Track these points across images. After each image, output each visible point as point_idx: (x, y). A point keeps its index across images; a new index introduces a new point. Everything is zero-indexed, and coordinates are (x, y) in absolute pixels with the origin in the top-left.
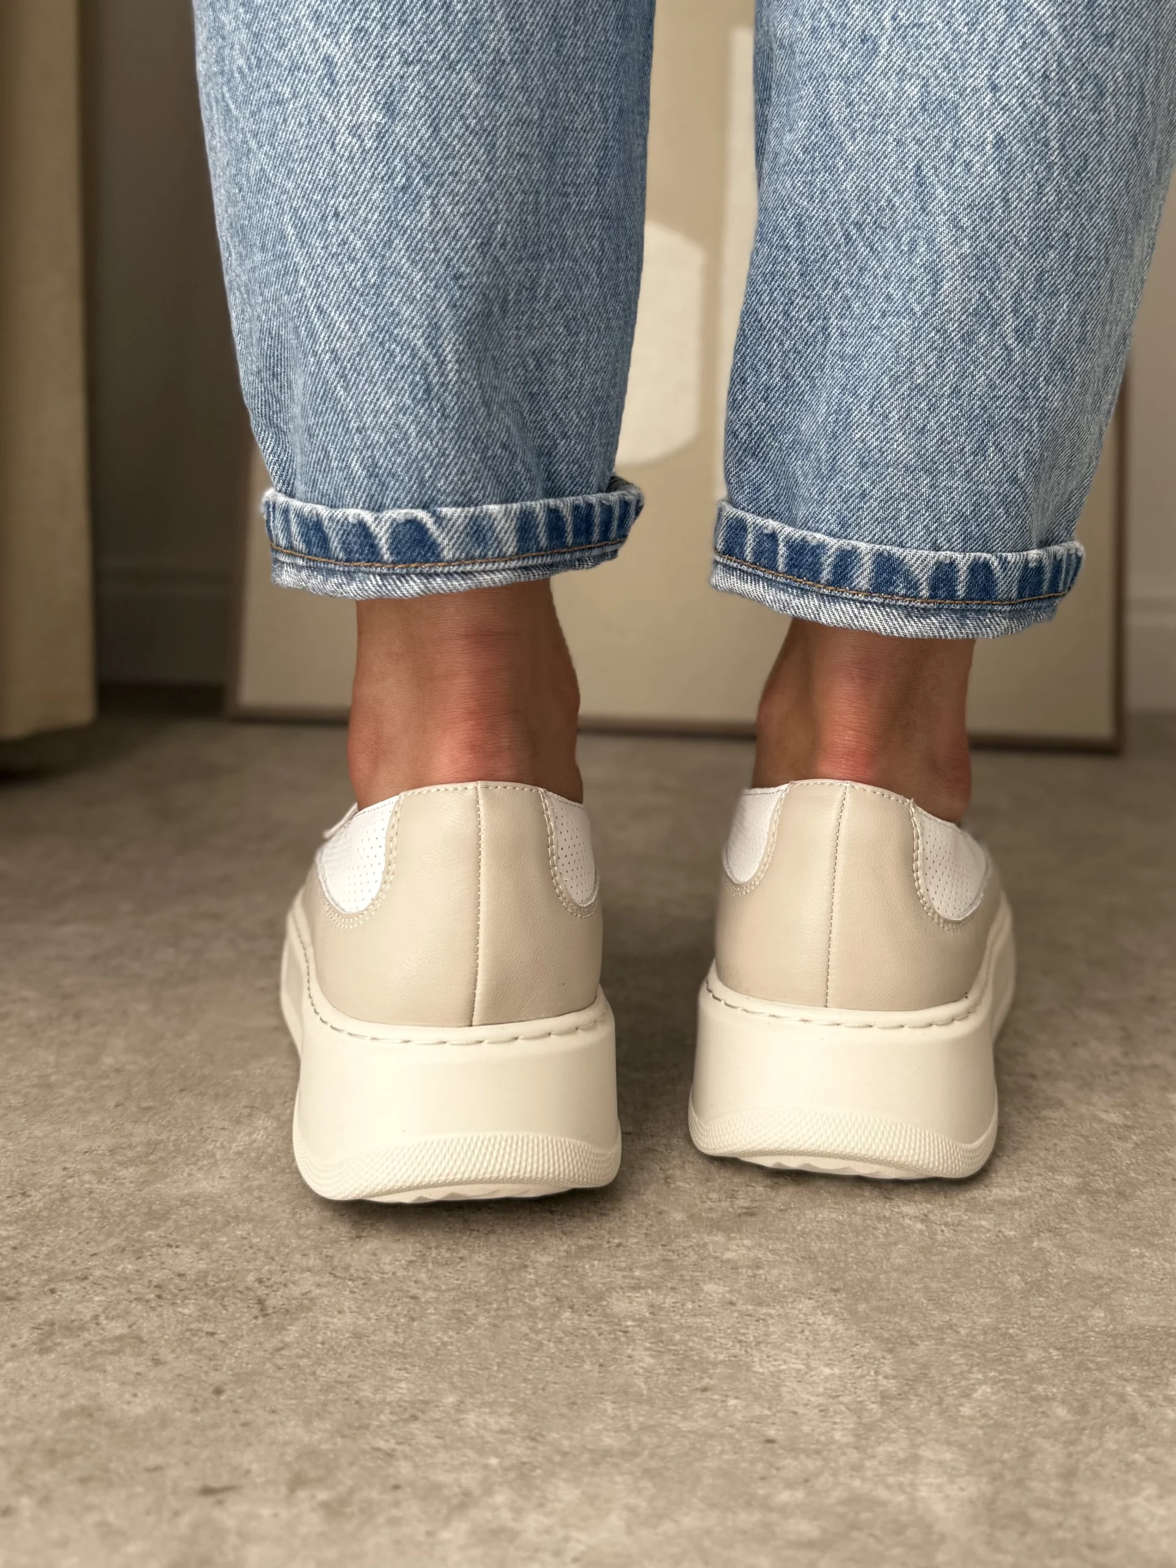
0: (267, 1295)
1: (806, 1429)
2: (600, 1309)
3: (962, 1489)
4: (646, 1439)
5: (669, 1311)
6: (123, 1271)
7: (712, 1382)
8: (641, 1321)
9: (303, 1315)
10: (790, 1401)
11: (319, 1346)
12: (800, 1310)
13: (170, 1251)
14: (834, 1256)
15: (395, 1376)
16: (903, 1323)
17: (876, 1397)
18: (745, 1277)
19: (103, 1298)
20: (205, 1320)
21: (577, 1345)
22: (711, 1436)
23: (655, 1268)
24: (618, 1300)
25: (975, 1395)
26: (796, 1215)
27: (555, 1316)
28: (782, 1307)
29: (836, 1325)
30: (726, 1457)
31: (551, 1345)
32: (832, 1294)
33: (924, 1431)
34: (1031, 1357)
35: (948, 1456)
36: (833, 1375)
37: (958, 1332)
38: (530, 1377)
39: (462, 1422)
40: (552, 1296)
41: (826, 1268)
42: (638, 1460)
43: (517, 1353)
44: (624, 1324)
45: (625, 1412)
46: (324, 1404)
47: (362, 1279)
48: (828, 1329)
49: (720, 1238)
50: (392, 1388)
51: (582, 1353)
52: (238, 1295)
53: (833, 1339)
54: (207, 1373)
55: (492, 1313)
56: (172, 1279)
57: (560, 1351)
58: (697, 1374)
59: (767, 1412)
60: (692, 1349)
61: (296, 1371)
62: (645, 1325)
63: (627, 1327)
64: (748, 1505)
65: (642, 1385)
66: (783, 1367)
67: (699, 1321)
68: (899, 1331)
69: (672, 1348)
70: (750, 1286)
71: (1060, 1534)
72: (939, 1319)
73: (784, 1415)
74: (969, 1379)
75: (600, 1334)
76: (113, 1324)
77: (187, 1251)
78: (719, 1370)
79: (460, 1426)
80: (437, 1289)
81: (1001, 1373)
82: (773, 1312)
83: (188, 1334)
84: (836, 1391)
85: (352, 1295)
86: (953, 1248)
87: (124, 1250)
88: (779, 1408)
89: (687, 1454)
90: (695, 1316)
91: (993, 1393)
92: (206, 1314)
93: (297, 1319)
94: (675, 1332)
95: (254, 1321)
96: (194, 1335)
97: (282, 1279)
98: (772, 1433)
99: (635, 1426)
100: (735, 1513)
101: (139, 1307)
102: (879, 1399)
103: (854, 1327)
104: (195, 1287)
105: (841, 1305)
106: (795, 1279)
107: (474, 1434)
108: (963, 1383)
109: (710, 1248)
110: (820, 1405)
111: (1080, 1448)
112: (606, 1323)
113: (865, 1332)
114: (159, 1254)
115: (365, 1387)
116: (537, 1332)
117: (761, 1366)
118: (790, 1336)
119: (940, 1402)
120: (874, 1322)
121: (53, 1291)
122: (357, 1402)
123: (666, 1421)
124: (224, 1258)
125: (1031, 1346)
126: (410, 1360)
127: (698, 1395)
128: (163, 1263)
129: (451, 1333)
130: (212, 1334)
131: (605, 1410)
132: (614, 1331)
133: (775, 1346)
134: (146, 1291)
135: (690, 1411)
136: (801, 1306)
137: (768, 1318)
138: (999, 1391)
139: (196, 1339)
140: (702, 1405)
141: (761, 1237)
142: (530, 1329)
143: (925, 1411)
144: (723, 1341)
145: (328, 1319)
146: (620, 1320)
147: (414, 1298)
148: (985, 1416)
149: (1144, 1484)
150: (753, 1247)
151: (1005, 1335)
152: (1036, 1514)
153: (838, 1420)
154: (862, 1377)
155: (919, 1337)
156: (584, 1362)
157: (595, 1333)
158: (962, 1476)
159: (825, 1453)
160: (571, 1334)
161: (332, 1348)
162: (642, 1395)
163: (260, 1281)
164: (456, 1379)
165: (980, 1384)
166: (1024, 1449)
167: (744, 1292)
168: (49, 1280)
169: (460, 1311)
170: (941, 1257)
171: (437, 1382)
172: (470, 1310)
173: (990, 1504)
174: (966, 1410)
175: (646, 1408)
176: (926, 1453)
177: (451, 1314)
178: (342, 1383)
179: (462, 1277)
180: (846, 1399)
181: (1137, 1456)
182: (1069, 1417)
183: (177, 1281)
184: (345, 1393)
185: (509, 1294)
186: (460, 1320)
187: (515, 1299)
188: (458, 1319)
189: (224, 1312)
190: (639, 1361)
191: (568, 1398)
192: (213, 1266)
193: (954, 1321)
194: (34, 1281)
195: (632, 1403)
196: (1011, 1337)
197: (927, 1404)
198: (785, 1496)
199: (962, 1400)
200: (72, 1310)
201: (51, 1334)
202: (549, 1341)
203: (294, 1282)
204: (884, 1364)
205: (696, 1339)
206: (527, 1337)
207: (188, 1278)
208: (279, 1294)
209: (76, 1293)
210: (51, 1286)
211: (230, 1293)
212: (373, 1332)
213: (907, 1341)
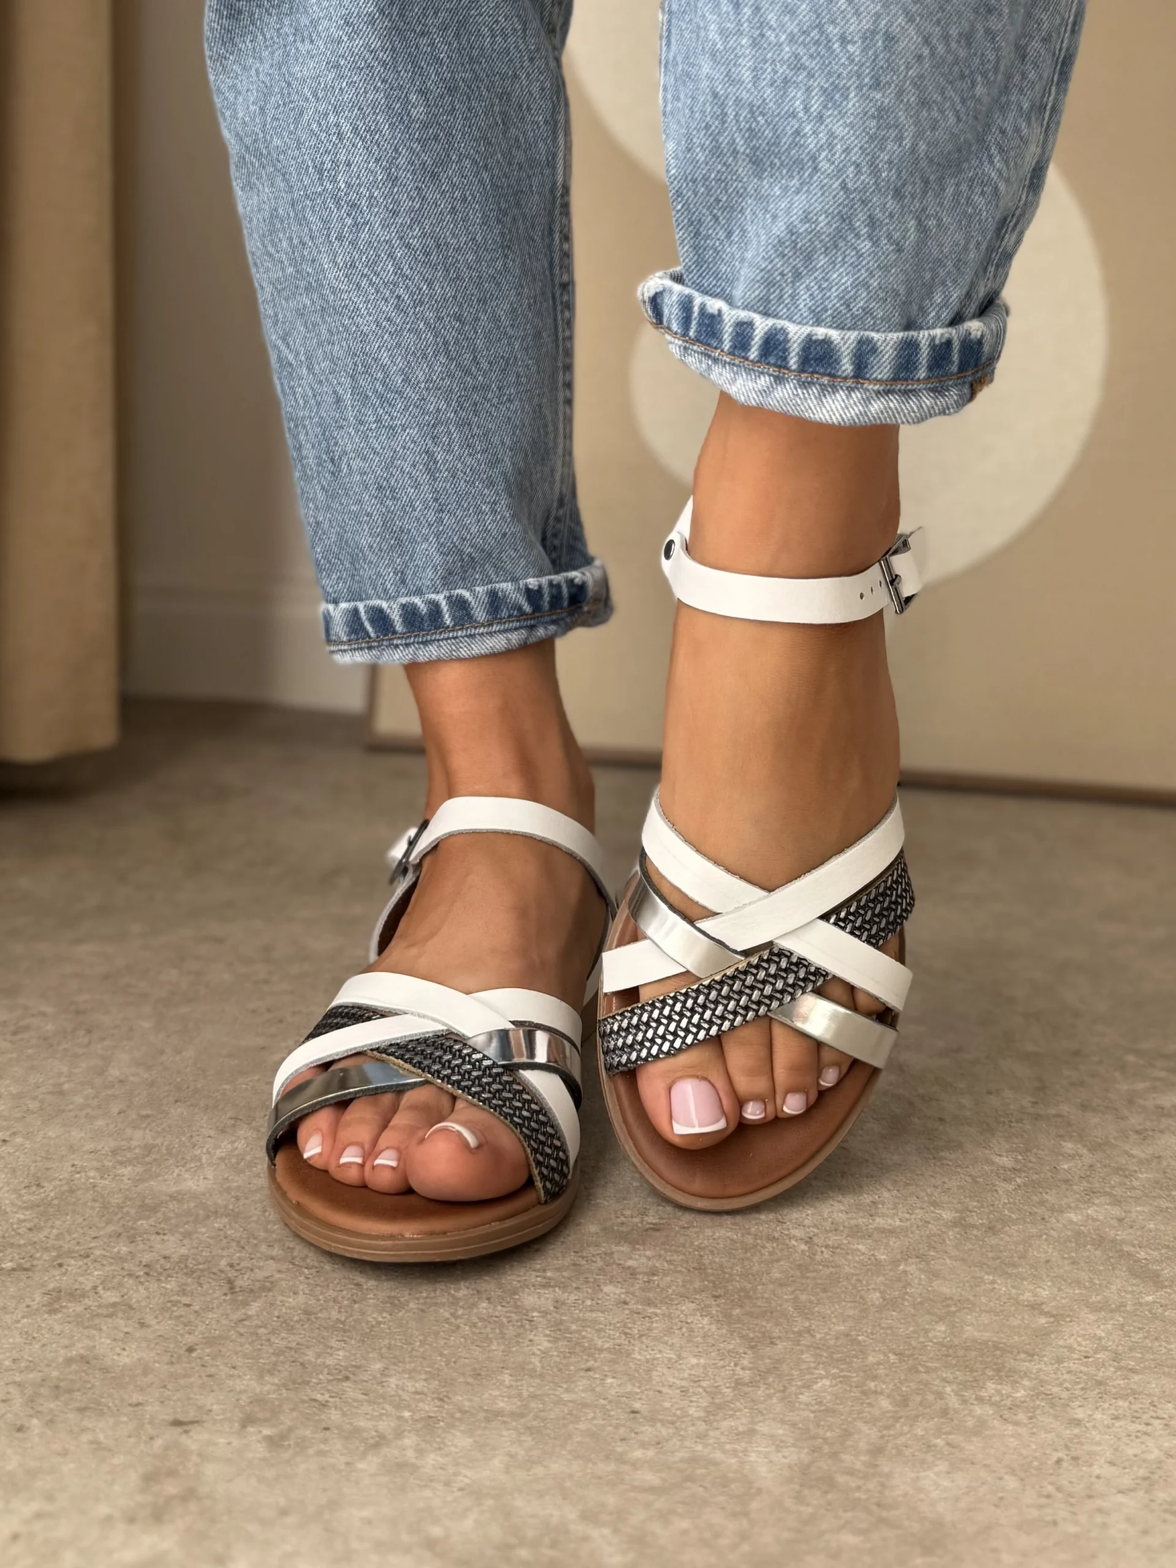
0: (236, 1277)
1: (667, 1405)
3: (785, 1457)
4: (533, 1405)
5: (570, 1306)
6: (119, 1252)
7: (596, 1365)
8: (545, 1313)
9: (264, 1294)
10: (658, 1383)
11: (275, 1319)
12: (682, 1312)
13: (159, 1238)
14: (722, 1267)
15: (335, 1346)
16: (769, 1326)
17: (730, 1383)
18: (641, 1282)
19: (101, 1273)
20: (184, 1294)
21: (488, 1330)
22: (585, 1405)
23: (565, 1271)
24: (529, 1294)
25: (815, 1387)
26: (696, 1233)
27: (474, 1305)
28: (667, 1308)
29: (711, 1324)
30: (595, 1422)
31: (467, 1328)
32: (713, 1299)
33: (765, 1412)
34: (871, 1359)
35: (781, 1432)
36: (698, 1365)
37: (813, 1336)
38: (445, 1352)
39: (384, 1384)
41: (712, 1278)
42: (523, 1421)
43: (437, 1333)
44: (531, 1314)
45: (519, 1384)
46: (275, 1364)
47: (316, 1267)
48: (703, 1328)
49: (625, 1248)
50: (331, 1355)
51: (491, 1336)
52: (212, 1276)
53: (705, 1336)
54: (182, 1335)
55: (422, 1301)
56: (158, 1260)
58: (585, 1357)
59: (637, 1390)
60: (584, 1337)
61: (254, 1338)
62: (549, 1316)
63: (533, 1317)
64: (607, 1457)
65: (538, 1364)
66: (658, 1356)
67: (594, 1315)
68: (764, 1333)
69: (568, 1335)
70: (643, 1290)
71: (857, 1495)
72: (800, 1324)
73: (651, 1393)
74: (813, 1374)
75: (509, 1322)
76: (109, 1293)
77: (172, 1239)
78: (604, 1355)
79: (383, 1386)
81: (842, 1371)
82: (658, 1311)
83: (169, 1305)
84: (698, 1376)
85: (306, 1281)
86: (828, 1267)
87: (120, 1235)
88: (648, 1387)
89: (564, 1418)
90: (592, 1311)
91: (830, 1386)
92: (184, 1290)
93: (260, 1297)
94: (572, 1323)
95: (223, 1297)
96: (174, 1305)
97: (249, 1265)
98: (637, 1405)
99: (525, 1394)
100: (595, 1464)
101: (131, 1282)
102: (733, 1385)
103: (725, 1327)
104: (177, 1268)
105: (718, 1309)
106: (684, 1286)
107: (393, 1393)
108: (808, 1377)
109: (616, 1256)
110: (682, 1387)
111: (892, 1432)
112: (515, 1313)
113: (735, 1331)
114: (149, 1240)
115: (309, 1353)
116: (456, 1317)
117: (640, 1353)
118: (669, 1331)
119: (783, 1391)
120: (744, 1324)
121: (60, 1265)
122: (302, 1364)
123: (551, 1392)
124: (202, 1245)
125: (874, 1351)
126: (348, 1334)
127: (582, 1373)
128: (151, 1247)
129: (384, 1315)
130: (188, 1306)
131: (504, 1381)
132: (521, 1320)
133: (655, 1339)
134: (137, 1269)
135: (573, 1385)
136: (684, 1308)
137: (653, 1316)
138: (836, 1385)
139: (175, 1309)
140: (585, 1382)
141: (661, 1249)
142: (451, 1314)
143: (770, 1396)
144: (611, 1332)
145: (284, 1299)
146: (527, 1311)
148: (821, 1403)
149: (938, 1462)
150: (653, 1257)
151: (855, 1341)
152: (841, 1479)
153: (693, 1399)
154: (724, 1367)
155: (779, 1338)
156: (491, 1342)
157: (505, 1320)
158: (787, 1447)
159: (678, 1424)
160: (484, 1320)
161: (285, 1322)
162: (536, 1371)
163: (232, 1266)
164: (384, 1350)
165: (821, 1378)
166: (845, 1430)
167: (637, 1294)
168: (59, 1256)
169: (395, 1297)
170: (815, 1274)
171: (368, 1352)
172: (403, 1297)
173: (805, 1469)
174: (804, 1398)
175: (537, 1381)
176: (762, 1428)
177: (387, 1299)
178: (291, 1348)
180: (704, 1384)
181: (939, 1441)
182: (891, 1408)
183: (162, 1261)
184: (292, 1356)
188: (392, 1304)
189: (199, 1288)
190: (538, 1345)
191: (475, 1370)
192: (194, 1251)
193: (813, 1327)
194: (46, 1257)
195: (526, 1377)
196: (859, 1342)
197: (772, 1391)
198: (638, 1454)
199: (803, 1390)
200: (76, 1281)
201: (58, 1299)
202: (466, 1325)
203: (260, 1268)
204: (744, 1358)
205: (589, 1330)
206: (447, 1321)
207: (172, 1260)
208: (246, 1277)
209: (80, 1268)
210: (59, 1261)
211: (206, 1273)
212: (321, 1311)
213: (768, 1341)
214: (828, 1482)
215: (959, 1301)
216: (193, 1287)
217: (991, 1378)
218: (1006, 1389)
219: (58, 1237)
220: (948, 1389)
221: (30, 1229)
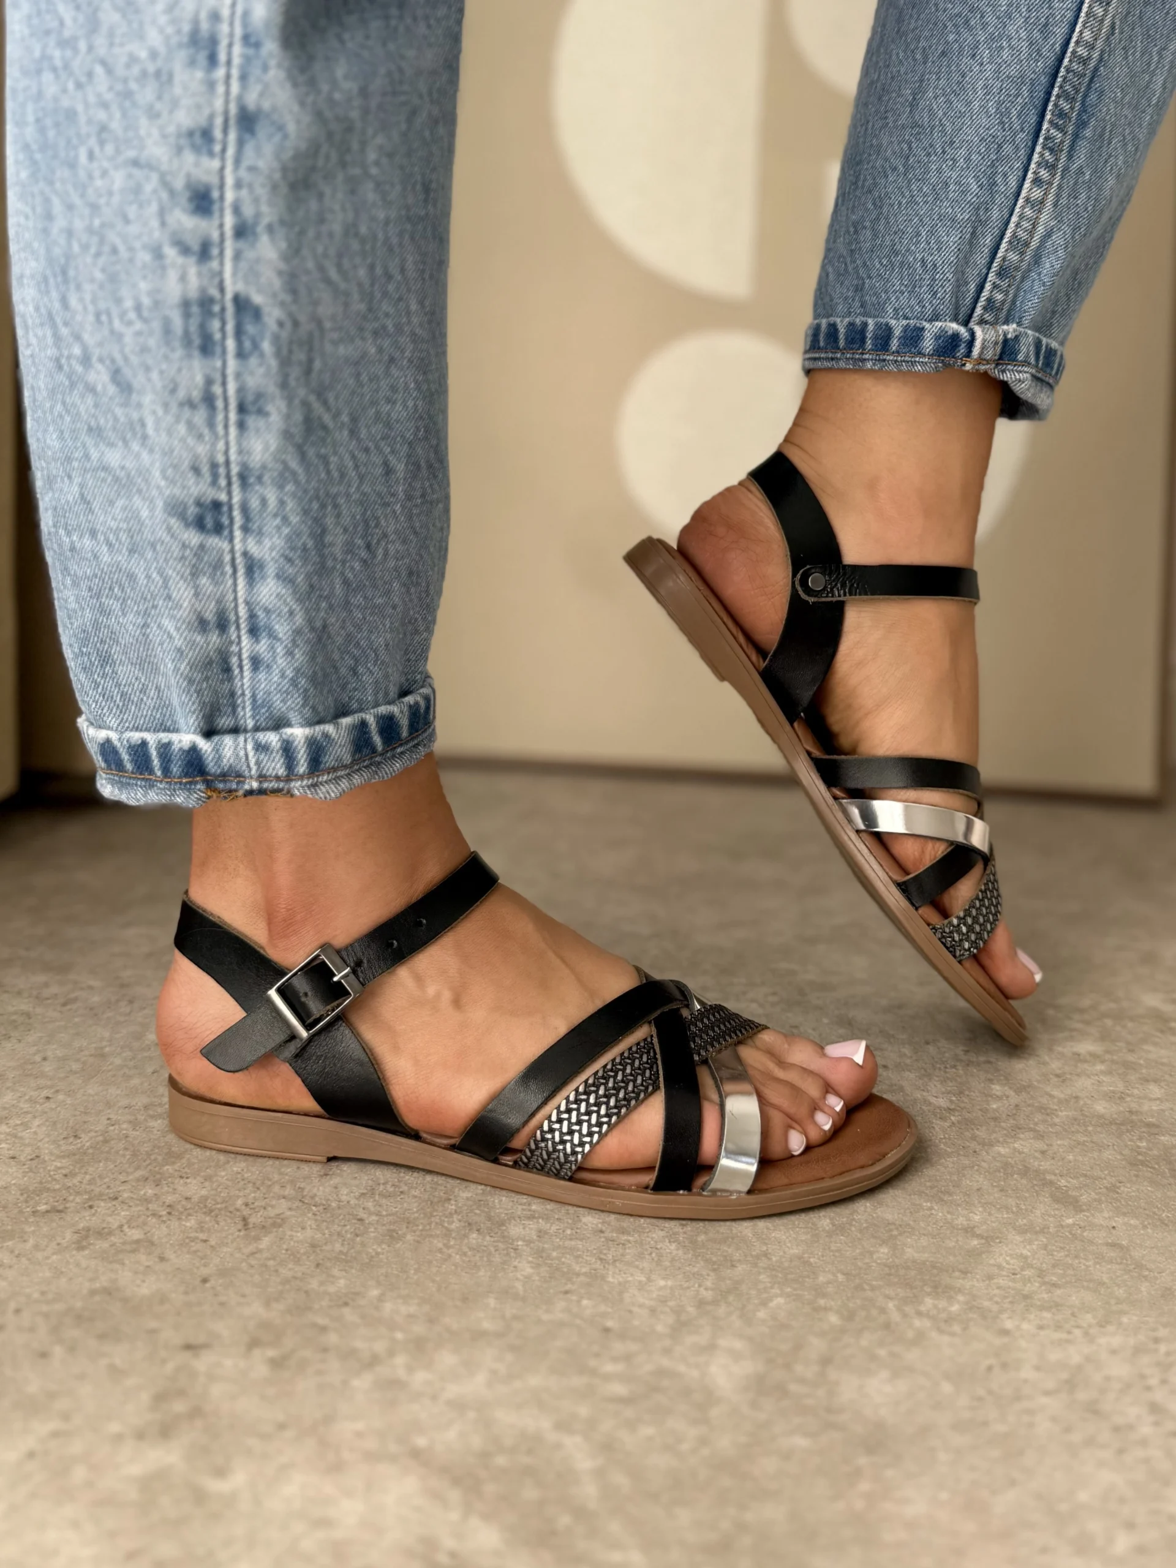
0: (250, 1215)
2: (499, 1234)
5: (552, 1235)
6: (145, 1194)
7: (573, 1288)
8: (529, 1242)
9: (275, 1230)
10: (628, 1303)
11: (284, 1252)
12: (653, 1239)
13: (182, 1181)
15: (337, 1275)
16: (730, 1251)
17: (694, 1302)
19: (127, 1213)
20: (202, 1231)
21: (477, 1258)
24: (515, 1229)
25: (770, 1304)
27: (465, 1236)
28: (640, 1237)
29: (678, 1249)
31: (458, 1257)
32: (681, 1228)
33: (725, 1327)
34: (822, 1279)
36: (666, 1286)
37: (770, 1259)
38: (437, 1279)
39: (380, 1308)
40: (465, 1222)
43: (430, 1262)
44: (515, 1243)
45: (503, 1306)
47: (324, 1205)
48: (671, 1253)
50: (333, 1283)
51: (479, 1263)
52: (228, 1214)
53: (673, 1260)
54: (198, 1268)
55: (418, 1233)
56: (180, 1201)
57: (464, 1261)
58: (564, 1282)
60: (563, 1263)
61: (264, 1269)
62: (532, 1245)
63: (518, 1246)
65: (520, 1287)
66: (630, 1279)
67: (573, 1243)
68: (725, 1256)
69: (548, 1261)
70: (618, 1220)
73: (622, 1312)
74: (769, 1293)
75: (496, 1250)
76: (133, 1231)
77: (195, 1182)
78: (582, 1278)
80: (378, 1214)
81: (795, 1289)
82: (631, 1239)
83: (187, 1241)
84: (665, 1297)
85: (313, 1217)
87: (147, 1179)
88: (619, 1307)
90: (571, 1239)
91: (785, 1303)
92: (202, 1227)
93: (270, 1233)
94: (553, 1250)
95: (237, 1233)
96: (192, 1241)
97: (263, 1203)
98: (609, 1324)
101: (154, 1220)
102: (697, 1303)
103: (691, 1252)
104: (197, 1207)
105: (685, 1236)
108: (765, 1295)
110: (651, 1306)
112: (502, 1242)
113: (699, 1256)
114: (173, 1183)
115: (313, 1282)
116: (448, 1247)
117: (613, 1277)
118: (640, 1256)
119: (743, 1308)
120: (708, 1249)
121: (91, 1207)
122: (306, 1292)
125: (824, 1271)
126: (350, 1264)
127: (560, 1296)
128: (175, 1189)
129: (383, 1246)
130: (206, 1241)
131: (489, 1304)
132: (507, 1248)
133: (627, 1264)
134: (161, 1209)
135: (551, 1306)
137: (626, 1242)
138: (790, 1302)
139: (193, 1244)
140: (562, 1302)
142: (444, 1245)
143: (729, 1314)
144: (588, 1258)
145: (294, 1234)
146: (513, 1240)
147: (361, 1220)
148: (774, 1319)
151: (807, 1263)
154: (688, 1288)
155: (739, 1261)
156: (479, 1269)
157: (492, 1249)
160: (474, 1249)
161: (293, 1253)
162: (518, 1294)
163: (247, 1205)
164: (382, 1279)
165: (777, 1297)
168: (90, 1199)
169: (394, 1230)
171: (367, 1280)
172: (401, 1230)
174: (761, 1314)
175: (520, 1303)
178: (296, 1278)
179: (399, 1206)
180: (671, 1304)
182: (838, 1322)
183: (184, 1202)
184: (297, 1285)
185: (433, 1219)
186: (392, 1236)
187: (437, 1223)
188: (391, 1237)
189: (216, 1225)
190: (522, 1271)
192: (213, 1192)
194: (78, 1200)
195: (510, 1300)
196: (810, 1264)
199: (760, 1307)
200: (104, 1220)
202: (457, 1254)
203: (273, 1207)
204: (707, 1279)
205: (568, 1256)
206: (440, 1251)
207: (193, 1200)
208: (259, 1214)
209: (109, 1209)
210: (90, 1203)
211: (223, 1212)
212: (326, 1244)
213: (729, 1264)
214: (781, 1391)
215: (900, 1226)
216: (210, 1224)
217: (929, 1294)
218: (942, 1304)
219: (90, 1182)
220: (891, 1305)
221: (66, 1175)
